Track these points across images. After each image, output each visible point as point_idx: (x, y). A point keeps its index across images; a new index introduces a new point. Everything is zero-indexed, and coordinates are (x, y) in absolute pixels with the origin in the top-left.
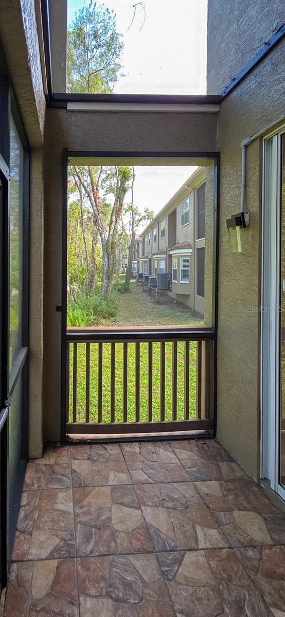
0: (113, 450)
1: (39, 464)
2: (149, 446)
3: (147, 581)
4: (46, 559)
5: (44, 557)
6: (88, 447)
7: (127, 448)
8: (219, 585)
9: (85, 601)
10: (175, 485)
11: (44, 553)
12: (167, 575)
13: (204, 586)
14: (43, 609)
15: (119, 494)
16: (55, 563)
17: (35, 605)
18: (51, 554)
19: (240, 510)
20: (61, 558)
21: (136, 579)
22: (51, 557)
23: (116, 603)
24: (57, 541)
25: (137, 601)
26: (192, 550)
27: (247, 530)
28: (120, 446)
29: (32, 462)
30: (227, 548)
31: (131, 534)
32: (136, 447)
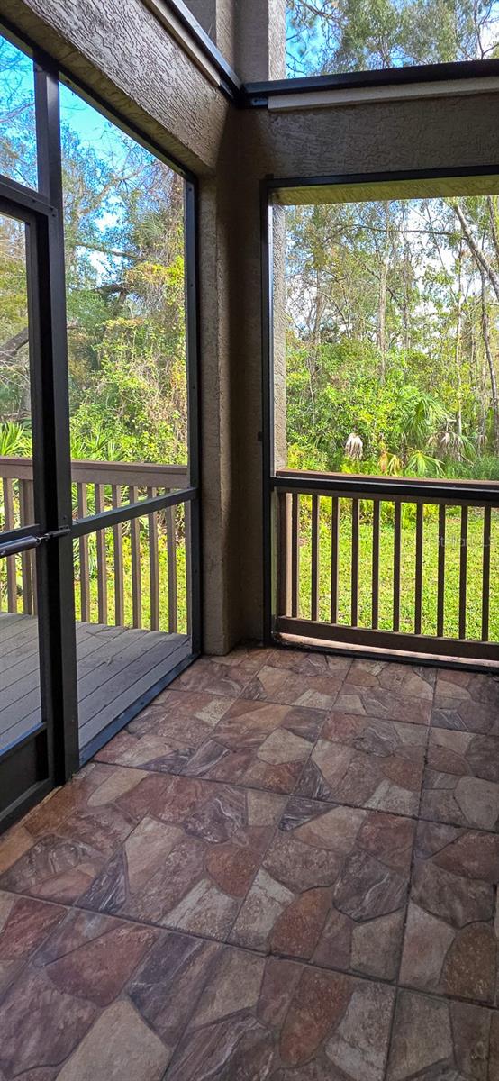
0: (338, 665)
1: (212, 663)
2: (401, 670)
3: (250, 824)
4: (137, 768)
5: (134, 765)
6: (301, 655)
7: (361, 666)
8: (354, 855)
9: (148, 823)
10: (396, 725)
11: (138, 761)
12: (284, 824)
13: (328, 851)
14: (88, 818)
15: (298, 719)
16: (144, 774)
17: (81, 812)
18: (147, 764)
19: (477, 777)
20: (157, 771)
21: (237, 818)
22: (145, 767)
23: (186, 835)
24: (167, 751)
25: (216, 841)
26: (350, 806)
27: (464, 802)
28: (353, 662)
29: (207, 659)
30: (409, 817)
31: (274, 768)
32: (377, 668)
